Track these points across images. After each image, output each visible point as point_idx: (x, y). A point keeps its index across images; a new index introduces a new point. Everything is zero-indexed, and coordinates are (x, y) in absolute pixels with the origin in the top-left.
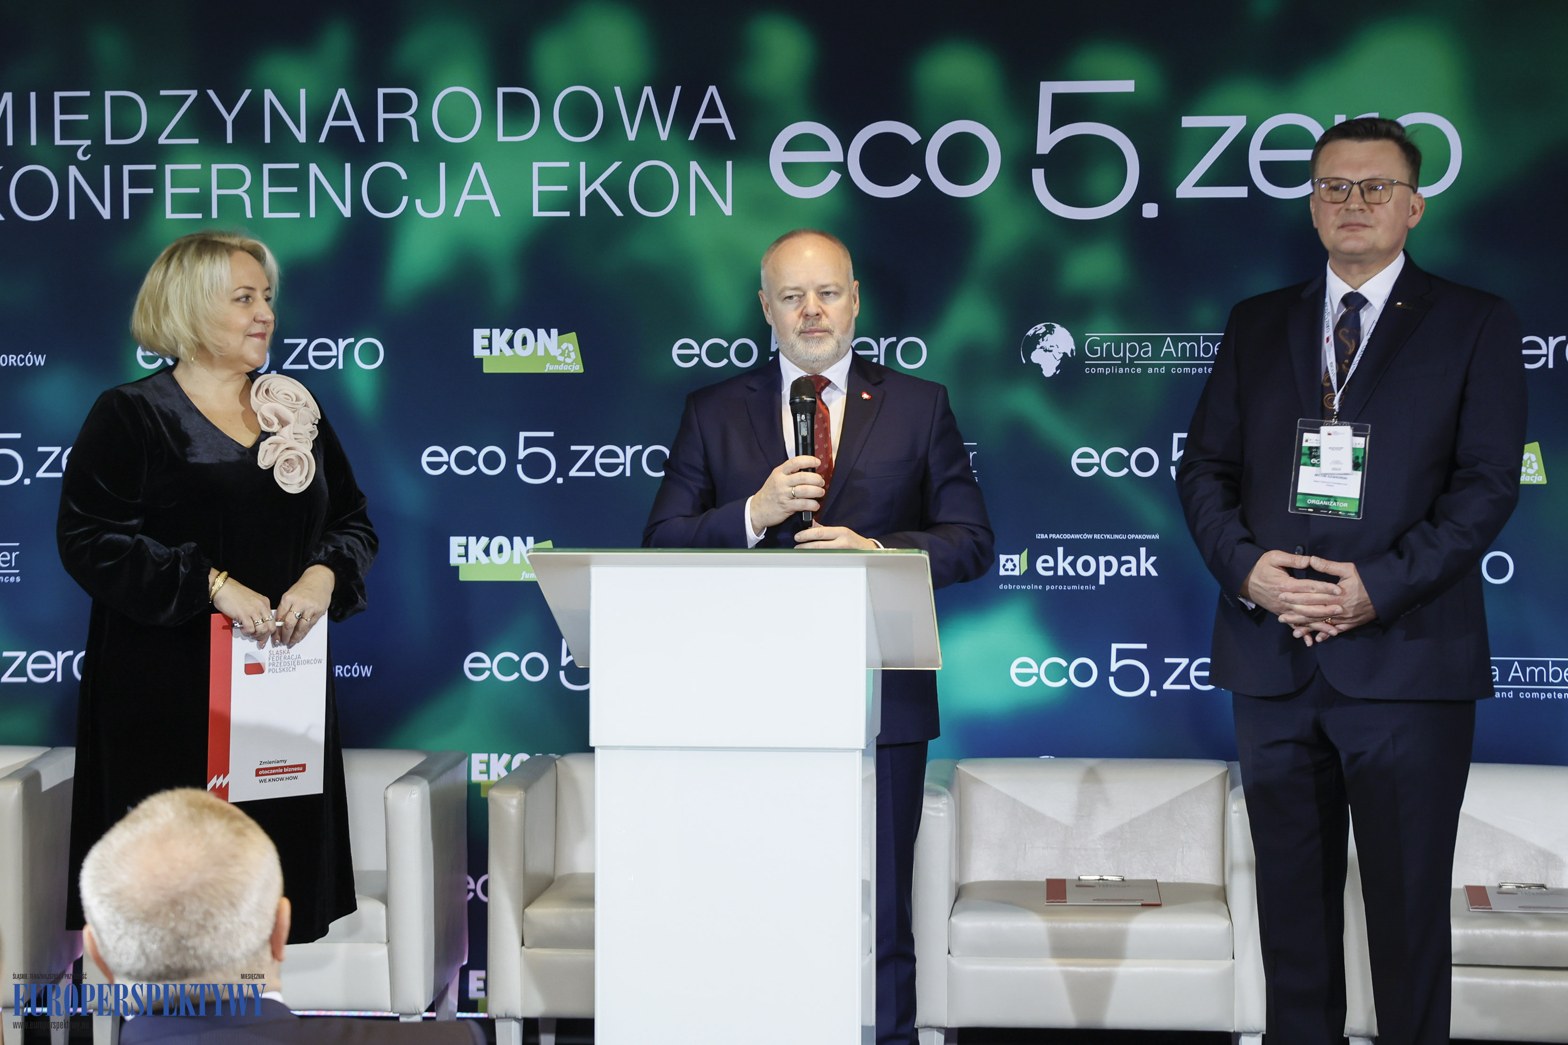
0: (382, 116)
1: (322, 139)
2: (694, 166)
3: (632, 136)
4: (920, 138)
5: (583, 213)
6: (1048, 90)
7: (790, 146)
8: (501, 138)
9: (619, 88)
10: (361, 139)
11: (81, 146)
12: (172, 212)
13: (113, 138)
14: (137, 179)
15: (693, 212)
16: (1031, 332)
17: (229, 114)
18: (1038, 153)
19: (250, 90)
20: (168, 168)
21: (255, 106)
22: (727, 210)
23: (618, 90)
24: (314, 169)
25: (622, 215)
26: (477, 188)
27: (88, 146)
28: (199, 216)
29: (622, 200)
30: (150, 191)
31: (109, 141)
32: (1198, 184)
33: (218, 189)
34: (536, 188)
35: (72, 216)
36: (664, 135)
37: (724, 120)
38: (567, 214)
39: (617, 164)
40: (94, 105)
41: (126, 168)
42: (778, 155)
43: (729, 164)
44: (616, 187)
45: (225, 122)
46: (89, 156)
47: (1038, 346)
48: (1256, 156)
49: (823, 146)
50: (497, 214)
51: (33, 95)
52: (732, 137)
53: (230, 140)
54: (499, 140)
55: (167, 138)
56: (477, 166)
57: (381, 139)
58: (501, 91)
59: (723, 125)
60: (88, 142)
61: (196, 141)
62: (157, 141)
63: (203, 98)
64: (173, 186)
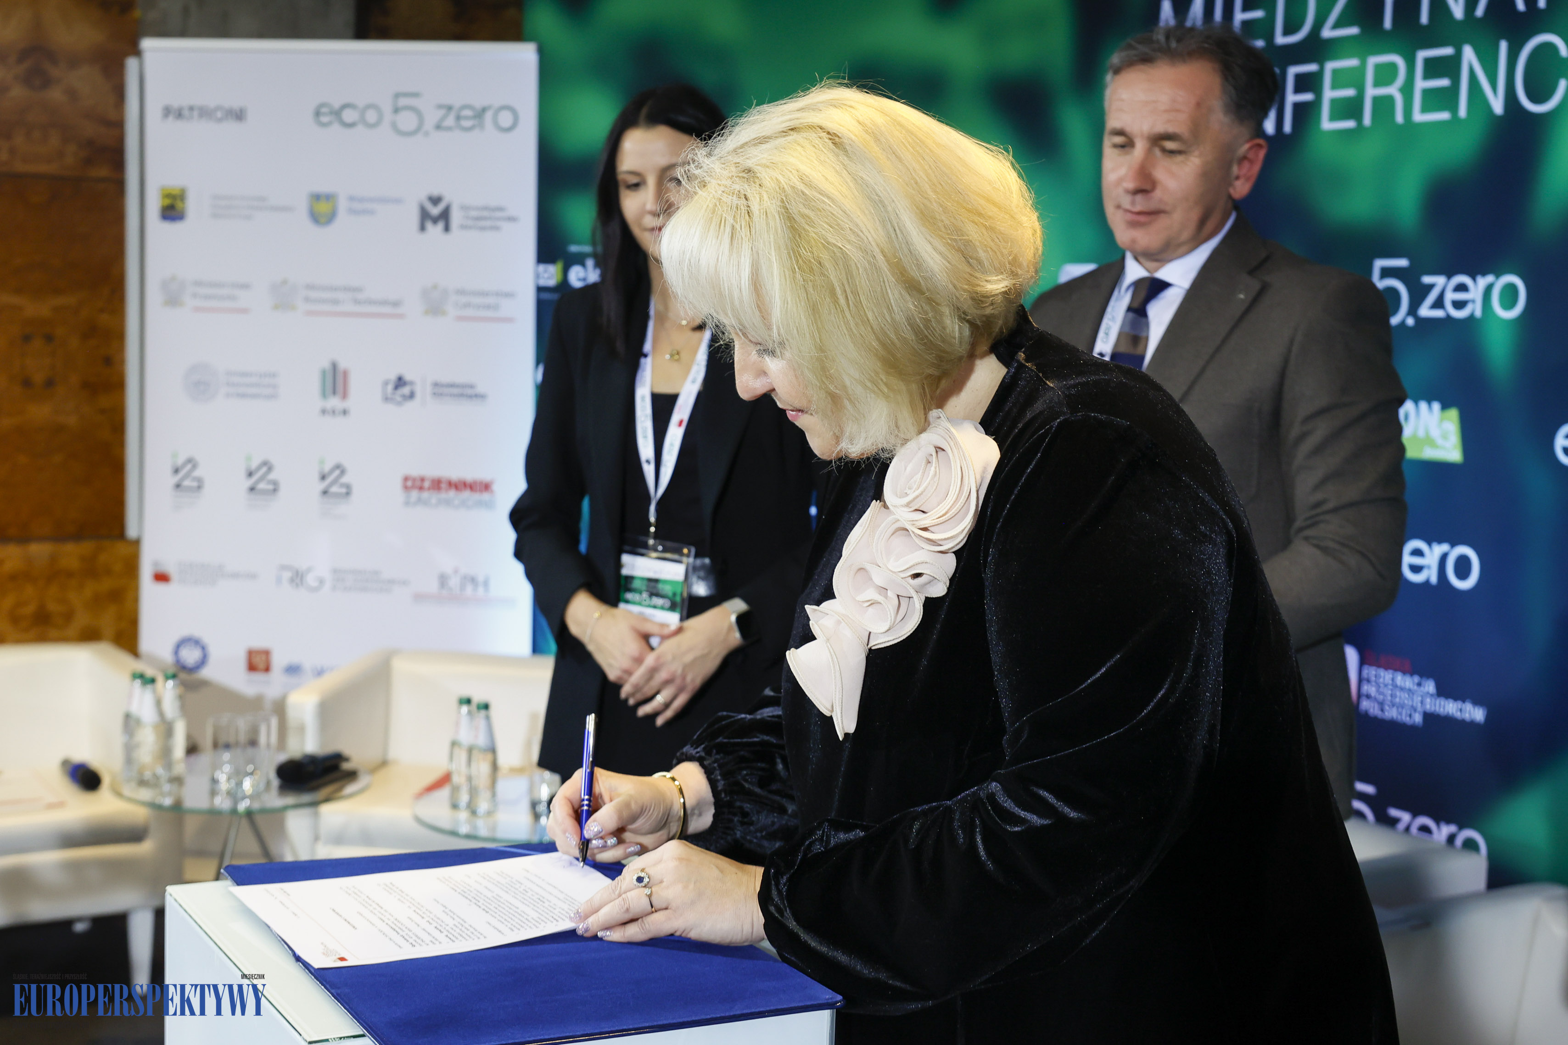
1: (1479, 12)
10: (1521, 6)
12: (1330, 121)
13: (1283, 35)
14: (1299, 83)
20: (1329, 66)
24: (1469, 54)
28: (1350, 124)
30: (1311, 97)
31: (1279, 40)
33: (1373, 88)
41: (1291, 71)
53: (1388, 23)
55: (1332, 28)
57: (1542, 4)
61: (1354, 31)
62: (1321, 34)
64: (1332, 89)
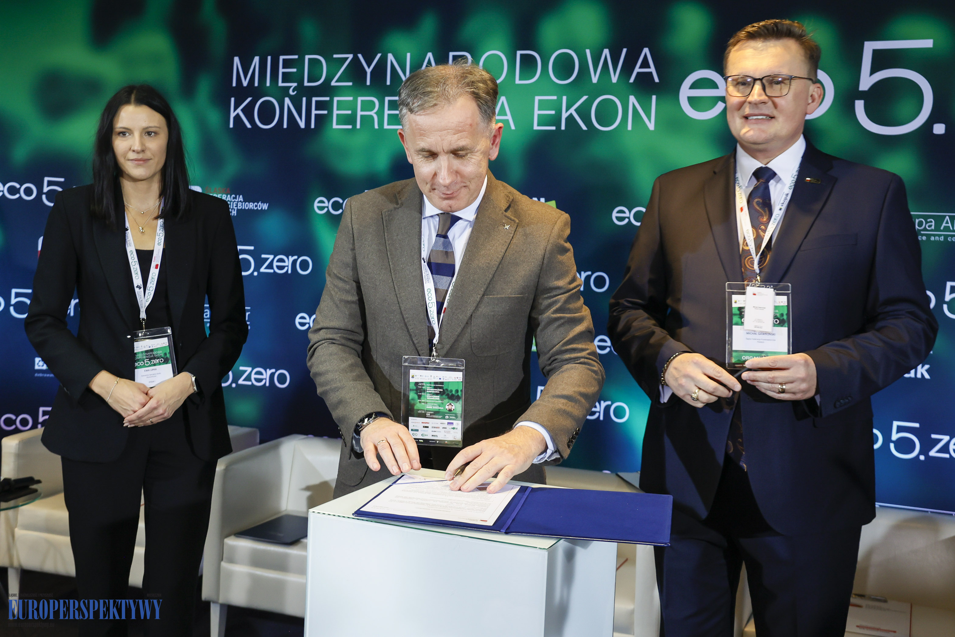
2: (632, 99)
3: (595, 80)
5: (563, 128)
6: (869, 47)
7: (694, 86)
8: (518, 81)
9: (589, 50)
11: (291, 87)
12: (337, 124)
13: (308, 82)
14: (320, 106)
15: (630, 128)
17: (369, 67)
18: (860, 89)
19: (380, 54)
20: (336, 99)
21: (383, 63)
22: (651, 126)
23: (588, 52)
25: (586, 129)
26: (503, 112)
27: (295, 87)
28: (350, 127)
29: (588, 121)
30: (326, 112)
31: (306, 84)
33: (361, 111)
34: (537, 112)
35: (285, 126)
36: (614, 79)
37: (652, 69)
38: (553, 128)
39: (585, 98)
40: (299, 63)
41: (314, 99)
42: (685, 92)
43: (654, 97)
44: (584, 112)
45: (366, 73)
46: (295, 92)
49: (715, 86)
50: (513, 127)
51: (269, 58)
52: (657, 80)
53: (368, 83)
54: (516, 83)
55: (336, 81)
56: (503, 98)
58: (519, 53)
59: (651, 73)
60: (294, 85)
61: (350, 84)
62: (330, 84)
63: (355, 59)
64: (338, 110)
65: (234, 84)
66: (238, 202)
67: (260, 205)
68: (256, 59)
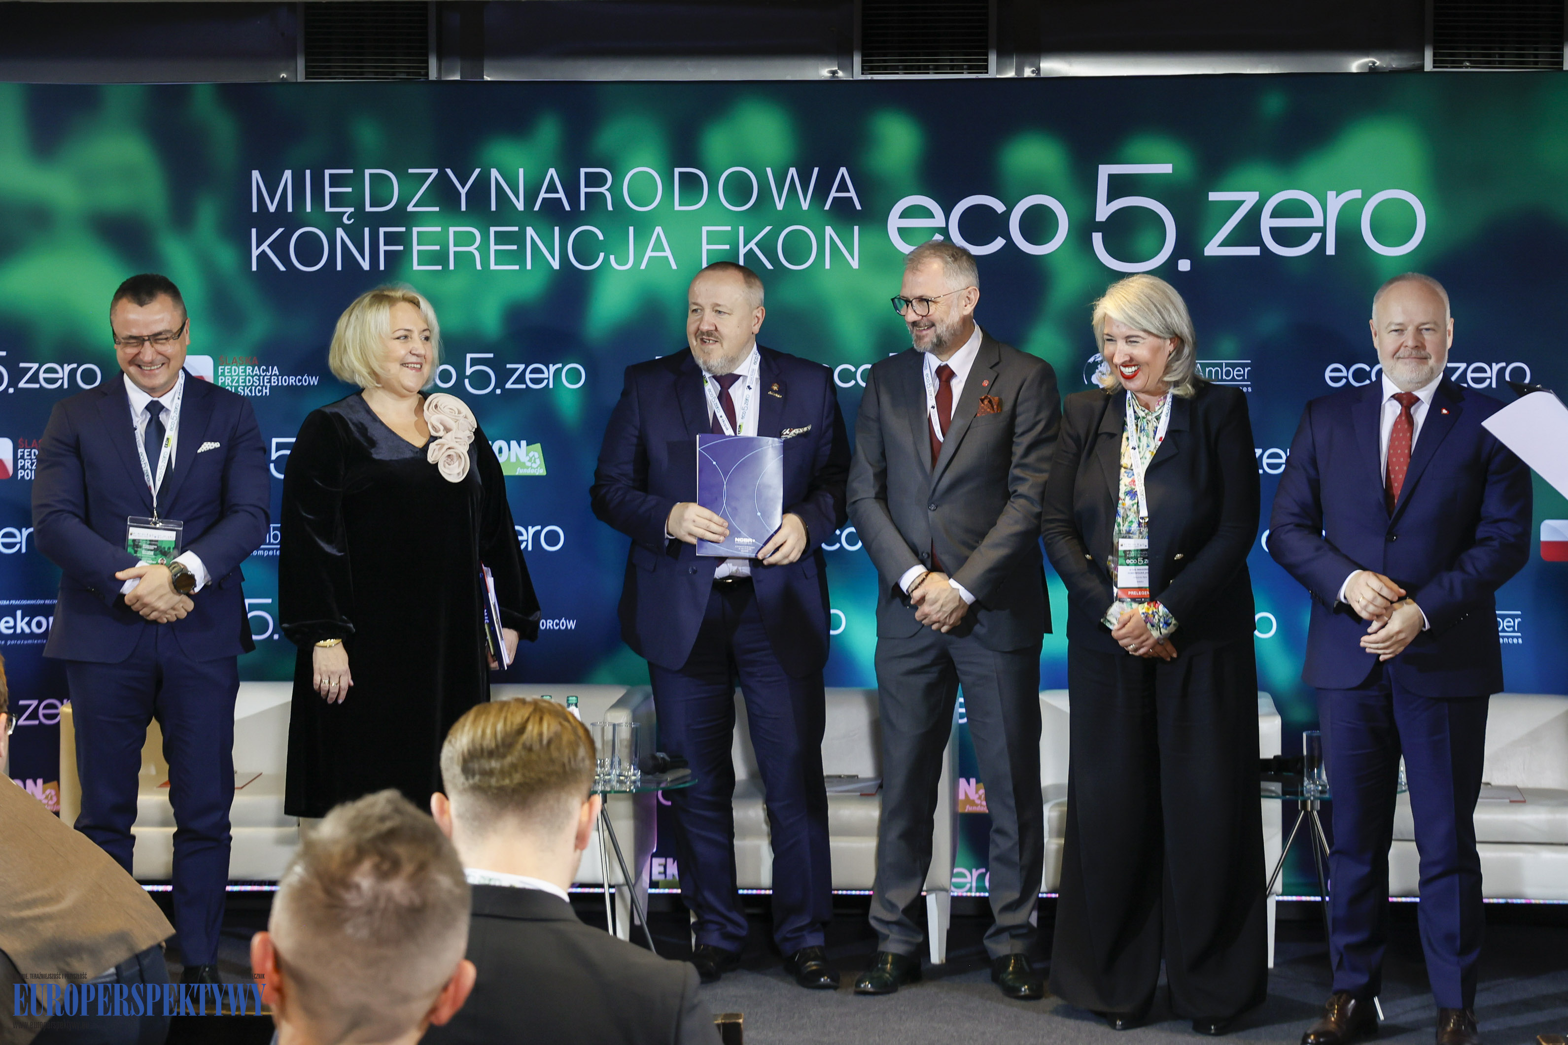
0: (583, 190)
1: (537, 208)
2: (829, 230)
3: (780, 206)
4: (1005, 209)
6: (1105, 171)
7: (904, 215)
8: (677, 207)
9: (770, 169)
10: (567, 208)
11: (346, 212)
12: (419, 265)
13: (372, 206)
14: (390, 239)
15: (827, 266)
16: (1091, 360)
17: (463, 188)
18: (1097, 220)
19: (480, 169)
20: (415, 230)
21: (483, 183)
22: (855, 264)
23: (769, 170)
24: (530, 231)
25: (772, 268)
26: (658, 246)
27: (351, 212)
28: (440, 268)
29: (772, 256)
30: (401, 248)
31: (368, 209)
32: (1223, 244)
33: (454, 246)
34: (705, 247)
35: (339, 268)
36: (805, 206)
37: (852, 194)
39: (768, 228)
40: (356, 180)
41: (382, 230)
42: (894, 222)
43: (856, 228)
44: (768, 247)
45: (460, 194)
46: (353, 220)
47: (1097, 371)
48: (1267, 223)
49: (930, 215)
50: (674, 267)
51: (308, 172)
52: (858, 207)
53: (463, 208)
54: (676, 209)
55: (415, 206)
56: (658, 229)
57: (583, 208)
58: (677, 171)
59: (851, 198)
60: (351, 210)
61: (437, 209)
62: (406, 209)
63: (442, 175)
64: (418, 245)
65: (255, 210)
66: (271, 376)
67: (305, 379)
68: (288, 174)
